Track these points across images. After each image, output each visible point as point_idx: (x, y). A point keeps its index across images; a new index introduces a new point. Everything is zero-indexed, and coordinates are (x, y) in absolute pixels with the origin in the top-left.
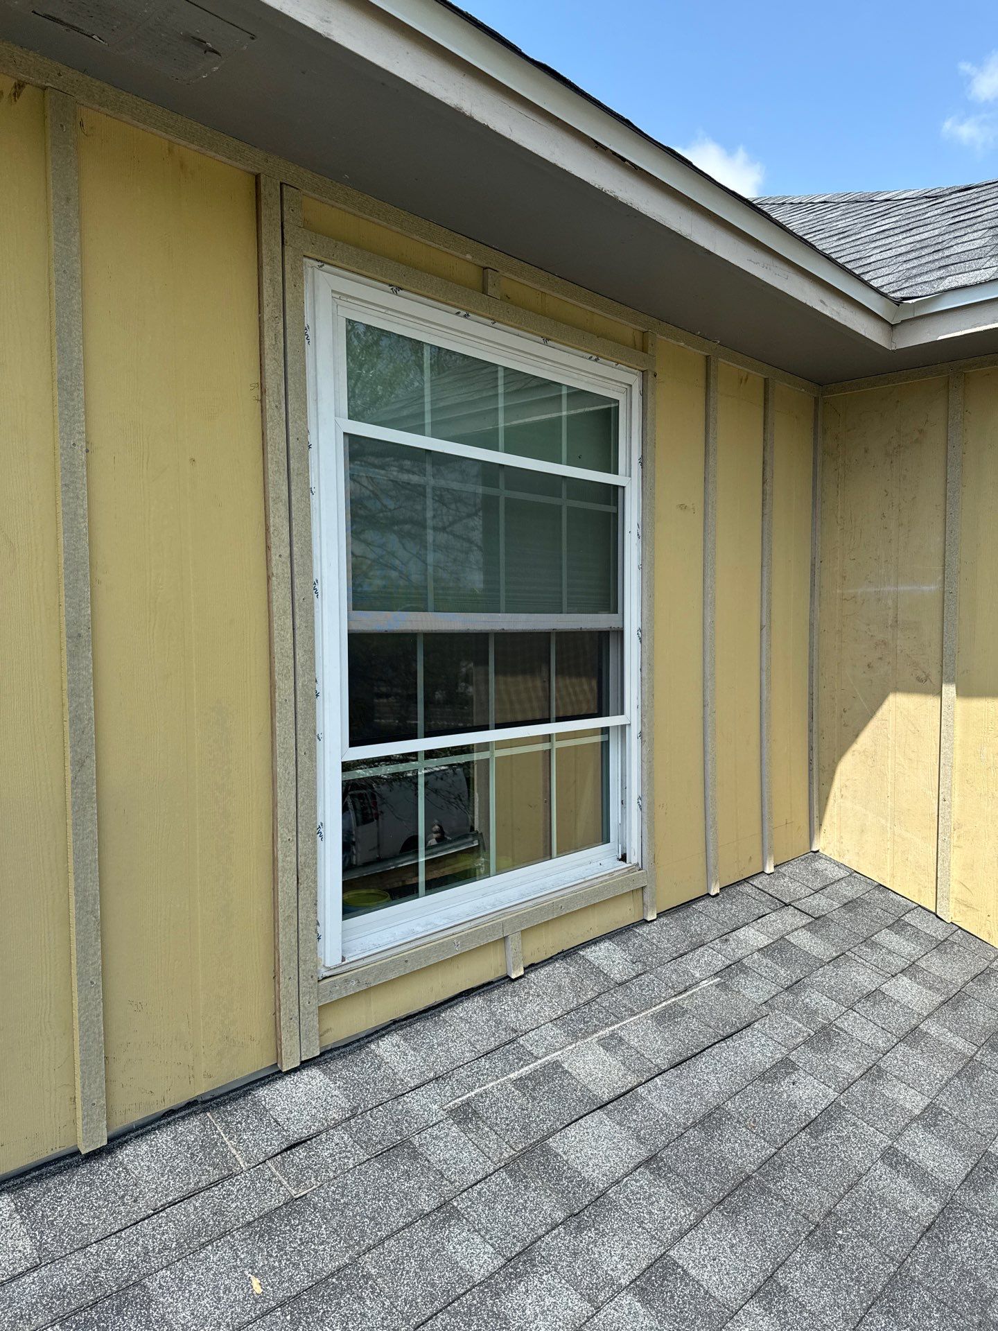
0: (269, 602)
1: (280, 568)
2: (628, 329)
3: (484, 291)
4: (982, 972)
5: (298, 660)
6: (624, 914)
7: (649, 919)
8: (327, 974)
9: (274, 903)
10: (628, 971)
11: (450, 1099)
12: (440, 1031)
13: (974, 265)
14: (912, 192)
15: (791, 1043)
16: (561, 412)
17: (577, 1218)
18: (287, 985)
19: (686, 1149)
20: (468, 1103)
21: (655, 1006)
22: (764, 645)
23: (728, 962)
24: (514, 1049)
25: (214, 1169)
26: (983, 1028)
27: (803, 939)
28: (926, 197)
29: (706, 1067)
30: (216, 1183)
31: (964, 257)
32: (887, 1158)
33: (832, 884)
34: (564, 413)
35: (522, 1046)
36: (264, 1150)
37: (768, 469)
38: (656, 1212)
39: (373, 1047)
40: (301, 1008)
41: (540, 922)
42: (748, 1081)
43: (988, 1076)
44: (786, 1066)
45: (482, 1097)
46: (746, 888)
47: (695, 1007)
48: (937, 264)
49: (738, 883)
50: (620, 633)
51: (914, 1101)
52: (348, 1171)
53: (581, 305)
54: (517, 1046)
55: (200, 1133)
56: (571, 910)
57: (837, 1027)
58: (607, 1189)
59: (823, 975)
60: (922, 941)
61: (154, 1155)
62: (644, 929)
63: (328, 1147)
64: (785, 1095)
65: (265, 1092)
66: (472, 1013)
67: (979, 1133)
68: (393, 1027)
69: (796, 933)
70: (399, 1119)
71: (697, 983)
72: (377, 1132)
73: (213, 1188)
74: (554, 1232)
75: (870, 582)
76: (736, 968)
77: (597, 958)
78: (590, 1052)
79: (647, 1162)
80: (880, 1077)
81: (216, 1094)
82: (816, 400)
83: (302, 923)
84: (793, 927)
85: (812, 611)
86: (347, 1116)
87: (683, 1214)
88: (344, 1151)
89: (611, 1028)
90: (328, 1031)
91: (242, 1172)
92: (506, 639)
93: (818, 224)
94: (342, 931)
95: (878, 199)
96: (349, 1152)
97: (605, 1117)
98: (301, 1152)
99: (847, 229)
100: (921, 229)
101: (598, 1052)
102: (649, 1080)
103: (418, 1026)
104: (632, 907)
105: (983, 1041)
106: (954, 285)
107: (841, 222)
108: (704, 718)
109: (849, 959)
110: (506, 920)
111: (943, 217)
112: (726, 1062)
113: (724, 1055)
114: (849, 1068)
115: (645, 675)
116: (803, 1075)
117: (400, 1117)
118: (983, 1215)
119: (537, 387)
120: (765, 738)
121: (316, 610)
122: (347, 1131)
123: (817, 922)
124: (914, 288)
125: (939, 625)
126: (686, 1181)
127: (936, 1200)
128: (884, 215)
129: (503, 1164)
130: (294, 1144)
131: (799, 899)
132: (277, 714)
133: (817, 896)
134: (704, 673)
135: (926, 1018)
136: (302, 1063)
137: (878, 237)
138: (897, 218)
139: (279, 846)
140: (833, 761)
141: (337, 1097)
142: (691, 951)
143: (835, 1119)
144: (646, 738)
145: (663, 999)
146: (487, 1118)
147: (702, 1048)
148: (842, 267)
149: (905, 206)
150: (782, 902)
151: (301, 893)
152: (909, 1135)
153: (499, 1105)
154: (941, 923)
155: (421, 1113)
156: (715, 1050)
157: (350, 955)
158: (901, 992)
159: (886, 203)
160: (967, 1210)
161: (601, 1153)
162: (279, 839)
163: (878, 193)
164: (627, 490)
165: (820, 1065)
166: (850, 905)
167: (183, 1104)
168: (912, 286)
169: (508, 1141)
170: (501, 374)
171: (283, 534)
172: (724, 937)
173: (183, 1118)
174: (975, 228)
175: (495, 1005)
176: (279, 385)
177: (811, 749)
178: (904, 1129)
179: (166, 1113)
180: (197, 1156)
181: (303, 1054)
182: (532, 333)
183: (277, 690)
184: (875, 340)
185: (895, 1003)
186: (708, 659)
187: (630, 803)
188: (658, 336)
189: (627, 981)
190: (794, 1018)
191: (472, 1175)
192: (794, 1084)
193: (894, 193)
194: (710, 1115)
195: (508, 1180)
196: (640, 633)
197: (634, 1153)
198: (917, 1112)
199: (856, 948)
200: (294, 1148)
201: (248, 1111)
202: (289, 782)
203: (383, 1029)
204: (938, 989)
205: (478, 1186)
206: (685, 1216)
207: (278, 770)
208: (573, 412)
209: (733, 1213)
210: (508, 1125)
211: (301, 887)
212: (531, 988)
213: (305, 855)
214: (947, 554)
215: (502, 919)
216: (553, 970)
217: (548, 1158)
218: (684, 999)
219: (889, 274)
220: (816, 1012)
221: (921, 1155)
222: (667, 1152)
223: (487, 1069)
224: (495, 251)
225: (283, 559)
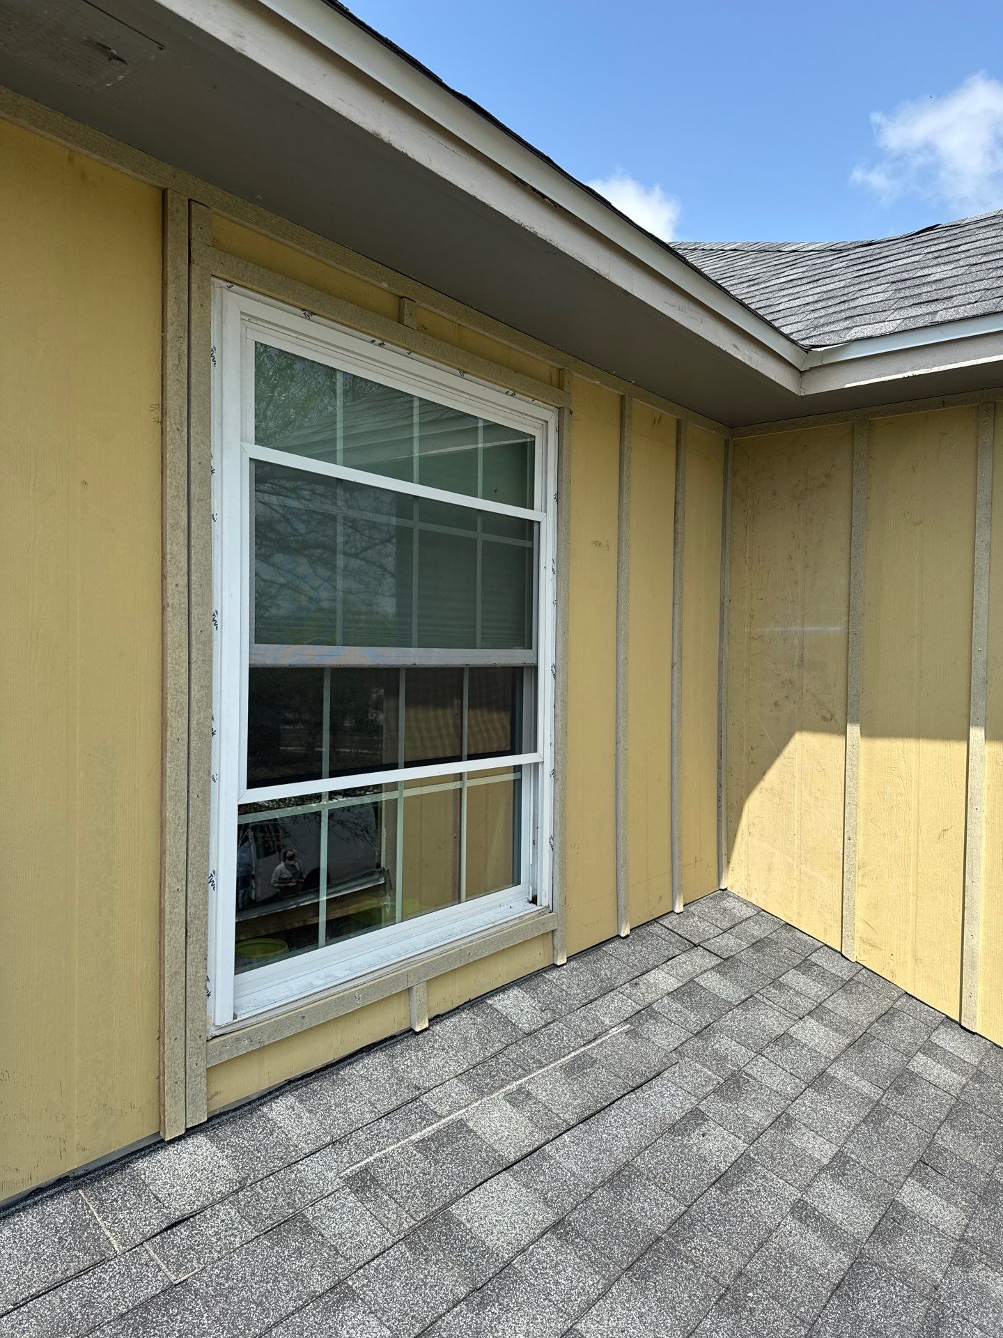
0: (163, 634)
1: (176, 598)
2: (544, 364)
3: (400, 321)
4: (886, 1013)
5: (193, 696)
6: (534, 959)
7: (559, 963)
8: (217, 1033)
9: (160, 958)
10: (537, 1020)
11: (347, 1165)
12: (338, 1090)
13: (878, 317)
14: (819, 245)
15: (700, 1092)
16: (477, 444)
17: (480, 1293)
18: (173, 1046)
19: (594, 1211)
20: (366, 1169)
21: (563, 1057)
22: (675, 682)
23: (638, 1008)
24: (416, 1108)
25: (85, 1254)
26: (888, 1070)
27: (712, 982)
28: (831, 250)
29: (615, 1121)
30: (85, 1271)
31: (868, 309)
32: (797, 1212)
33: (741, 923)
34: (480, 445)
35: (425, 1104)
36: (141, 1230)
37: (680, 508)
38: (564, 1282)
39: (265, 1109)
40: (188, 1071)
41: (447, 971)
42: (657, 1134)
43: (894, 1120)
44: (696, 1116)
45: (382, 1162)
46: (656, 929)
47: (605, 1057)
48: (844, 315)
49: (647, 924)
50: (535, 669)
51: (822, 1150)
52: (234, 1251)
53: (498, 339)
54: (420, 1105)
55: (71, 1214)
56: (479, 958)
57: (746, 1074)
58: (512, 1259)
59: (732, 1019)
60: (828, 981)
61: (17, 1240)
62: (554, 974)
63: (213, 1224)
64: (695, 1148)
65: (145, 1164)
66: (373, 1070)
67: (886, 1181)
68: (288, 1087)
69: (705, 975)
70: (291, 1190)
71: (607, 1030)
72: (267, 1206)
73: (83, 1277)
74: (456, 1309)
75: (777, 622)
76: (646, 1013)
77: (505, 1007)
78: (496, 1109)
79: (554, 1227)
80: (788, 1126)
81: (91, 1168)
82: (727, 441)
83: (190, 980)
84: (703, 969)
85: (721, 649)
86: (235, 1188)
87: (592, 1283)
88: (231, 1228)
89: (518, 1082)
90: (216, 1094)
91: (116, 1257)
92: (415, 673)
93: (729, 270)
94: (234, 987)
95: (786, 250)
96: (236, 1229)
97: (511, 1179)
98: (183, 1231)
99: (757, 277)
100: (827, 281)
101: (505, 1108)
102: (557, 1137)
103: (315, 1085)
104: (542, 952)
105: (888, 1084)
106: (860, 335)
107: (751, 270)
108: (616, 755)
109: (757, 1001)
110: (411, 970)
111: (847, 270)
112: (635, 1115)
113: (634, 1107)
114: (759, 1116)
115: (558, 712)
116: (713, 1126)
117: (292, 1188)
118: (891, 1269)
119: (452, 419)
120: (675, 775)
121: (215, 643)
122: (234, 1205)
123: (726, 963)
124: (822, 336)
125: (844, 665)
126: (594, 1246)
127: (845, 1255)
128: (792, 265)
129: (403, 1236)
130: (176, 1223)
131: (709, 939)
132: (168, 754)
133: (726, 935)
134: (617, 710)
135: (834, 1061)
136: (187, 1130)
137: (787, 286)
138: (804, 269)
139: (167, 896)
140: (741, 799)
141: (225, 1167)
142: (602, 995)
143: (745, 1172)
144: (559, 776)
145: (571, 1049)
146: (386, 1185)
147: (611, 1101)
148: (754, 313)
149: (811, 257)
150: (691, 942)
151: (190, 947)
152: (818, 1187)
153: (400, 1170)
154: (847, 962)
155: (315, 1182)
156: (625, 1102)
157: (243, 1012)
158: (809, 1035)
159: (793, 254)
160: (876, 1264)
161: (506, 1219)
162: (167, 889)
163: (785, 244)
164: (542, 525)
165: (730, 1114)
166: (758, 945)
167: (53, 1181)
168: (820, 335)
169: (409, 1210)
170: (416, 404)
171: (181, 562)
172: (634, 981)
173: (52, 1197)
174: (878, 281)
175: (397, 1061)
176: (181, 407)
177: (720, 786)
178: (813, 1180)
179: (33, 1191)
180: (66, 1240)
181: (188, 1121)
182: (449, 365)
183: (169, 729)
184: (785, 385)
185: (803, 1047)
186: (621, 696)
187: (542, 843)
188: (575, 374)
189: (535, 1031)
190: (704, 1065)
191: (369, 1250)
192: (703, 1135)
193: (801, 245)
194: (619, 1173)
195: (408, 1254)
196: (554, 669)
197: (540, 1218)
198: (826, 1161)
199: (765, 990)
200: (176, 1226)
201: (126, 1187)
202: (180, 827)
203: (277, 1090)
204: (845, 1032)
205: (375, 1261)
206: (593, 1285)
207: (168, 814)
208: (489, 445)
209: (642, 1279)
210: (408, 1191)
211: (190, 940)
212: (435, 1041)
213: (195, 906)
214: (852, 597)
215: (405, 970)
216: (459, 1021)
217: (450, 1227)
218: (593, 1048)
219: (798, 322)
220: (725, 1058)
221: (830, 1207)
222: (576, 1215)
223: (388, 1131)
224: (412, 281)
225: (180, 589)
